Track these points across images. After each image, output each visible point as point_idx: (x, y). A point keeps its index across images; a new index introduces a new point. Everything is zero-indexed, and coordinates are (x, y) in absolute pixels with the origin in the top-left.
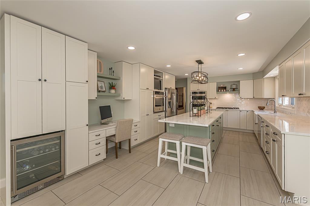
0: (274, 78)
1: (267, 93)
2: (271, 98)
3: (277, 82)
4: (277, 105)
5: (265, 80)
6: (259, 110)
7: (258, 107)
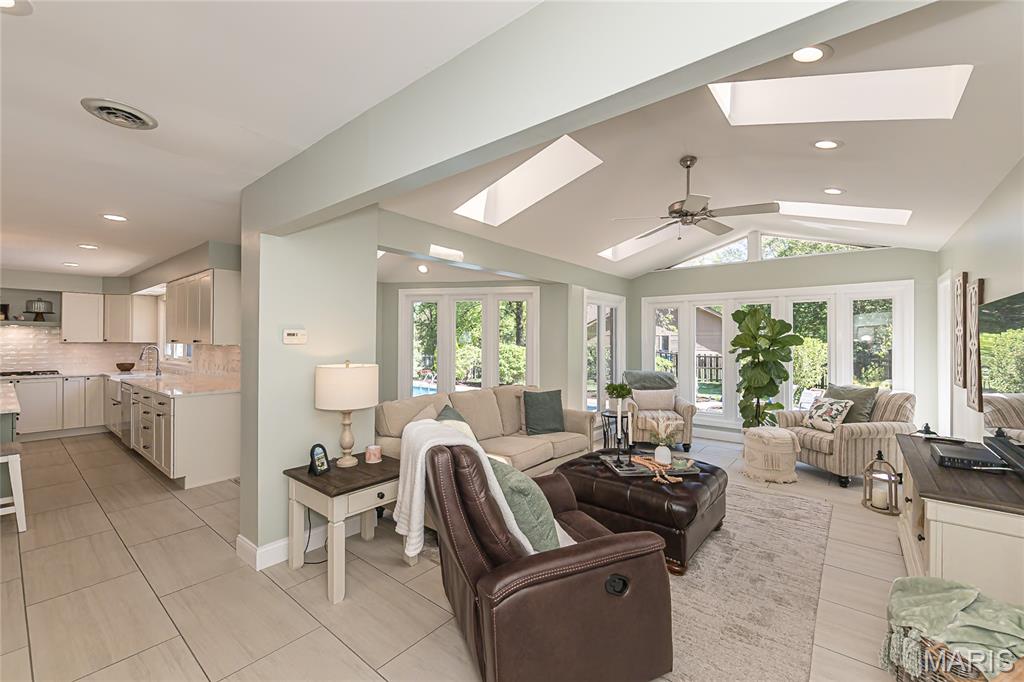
0: (157, 297)
1: (139, 332)
2: (150, 344)
3: (162, 307)
4: (161, 359)
5: (136, 300)
6: (119, 372)
7: (117, 365)
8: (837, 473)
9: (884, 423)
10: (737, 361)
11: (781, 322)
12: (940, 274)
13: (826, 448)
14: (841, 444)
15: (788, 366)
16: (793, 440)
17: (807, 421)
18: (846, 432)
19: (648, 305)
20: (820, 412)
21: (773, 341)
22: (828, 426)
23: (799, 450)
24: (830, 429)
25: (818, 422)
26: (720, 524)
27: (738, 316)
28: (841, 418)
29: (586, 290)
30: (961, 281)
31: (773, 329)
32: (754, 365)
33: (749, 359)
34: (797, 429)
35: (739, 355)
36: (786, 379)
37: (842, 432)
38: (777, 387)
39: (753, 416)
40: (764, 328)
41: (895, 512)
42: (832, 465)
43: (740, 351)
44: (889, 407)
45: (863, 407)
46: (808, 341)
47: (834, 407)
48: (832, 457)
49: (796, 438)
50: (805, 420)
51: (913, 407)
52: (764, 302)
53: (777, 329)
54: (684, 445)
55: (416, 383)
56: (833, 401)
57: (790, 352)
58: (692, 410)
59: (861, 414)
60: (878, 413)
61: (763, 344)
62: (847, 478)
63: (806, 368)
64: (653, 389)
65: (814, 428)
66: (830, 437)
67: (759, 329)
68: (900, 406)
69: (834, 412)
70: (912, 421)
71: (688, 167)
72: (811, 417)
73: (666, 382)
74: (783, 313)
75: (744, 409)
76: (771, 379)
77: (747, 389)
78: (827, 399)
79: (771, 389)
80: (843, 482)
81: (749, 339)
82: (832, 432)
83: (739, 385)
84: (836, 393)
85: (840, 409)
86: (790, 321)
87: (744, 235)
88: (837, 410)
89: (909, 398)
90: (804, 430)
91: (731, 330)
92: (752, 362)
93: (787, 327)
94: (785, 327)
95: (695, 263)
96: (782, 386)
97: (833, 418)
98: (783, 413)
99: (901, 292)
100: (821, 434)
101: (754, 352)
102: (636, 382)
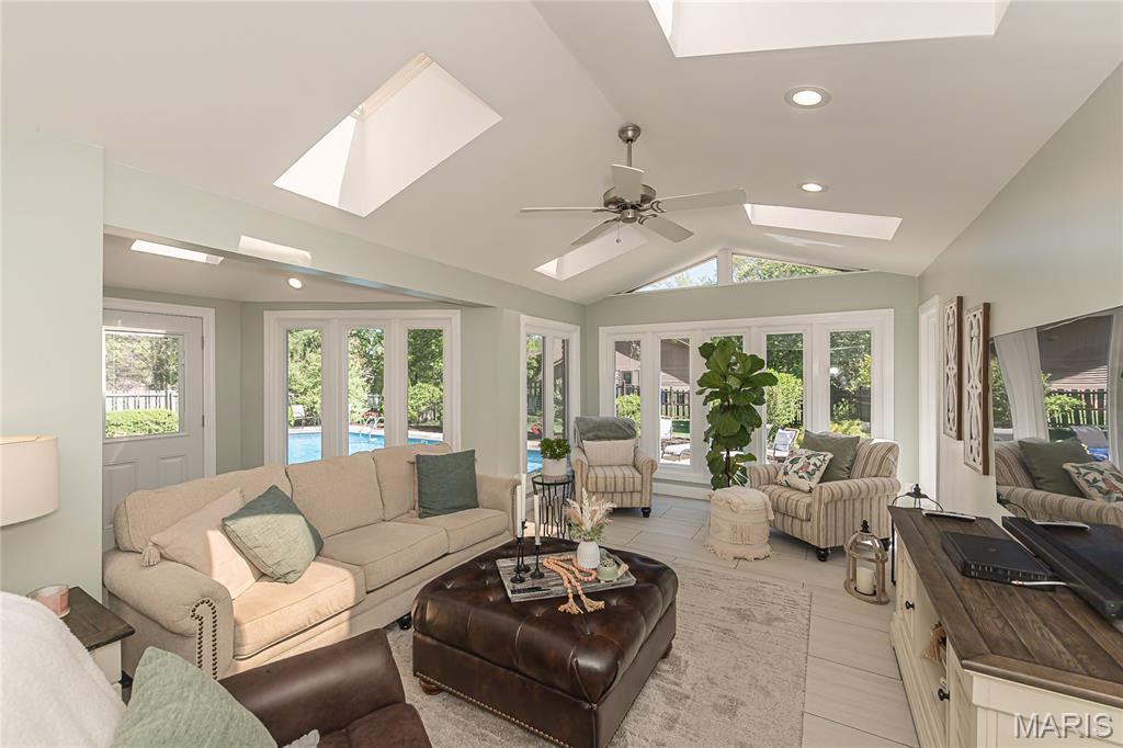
8: (816, 544)
9: (867, 480)
10: (705, 404)
11: (754, 357)
12: (921, 303)
13: (802, 514)
14: (820, 508)
15: (762, 410)
16: (766, 504)
17: (781, 478)
18: (825, 494)
19: (607, 337)
20: (796, 467)
21: (745, 380)
22: (805, 484)
23: (772, 517)
24: (807, 489)
25: (794, 479)
26: (670, 647)
27: (706, 350)
28: (818, 475)
29: (522, 316)
30: (955, 308)
31: (744, 366)
32: (723, 409)
33: (718, 402)
34: (771, 488)
35: (707, 397)
36: (759, 426)
37: (821, 494)
38: (749, 435)
39: (723, 473)
40: (735, 364)
41: (883, 600)
42: (810, 533)
43: (708, 391)
44: (871, 461)
45: (842, 460)
46: (782, 377)
47: (813, 460)
48: (809, 523)
49: (770, 504)
50: (779, 477)
51: (896, 459)
52: (734, 333)
53: (749, 366)
54: (643, 509)
55: (353, 429)
56: (810, 452)
57: (763, 393)
58: (653, 465)
59: (841, 469)
60: (858, 468)
61: (733, 383)
62: (827, 549)
63: (780, 406)
64: (609, 439)
65: (789, 486)
66: (807, 499)
67: (729, 365)
68: (883, 458)
69: (812, 467)
70: (895, 475)
71: (629, 140)
72: (786, 473)
73: (622, 430)
74: (756, 347)
75: (713, 462)
76: (742, 427)
77: (716, 437)
78: (803, 451)
79: (742, 439)
80: (822, 555)
81: (717, 376)
82: (810, 491)
83: (707, 433)
84: (811, 443)
85: (818, 464)
86: (763, 356)
87: (713, 254)
88: (815, 465)
89: (892, 448)
90: (778, 490)
91: (697, 366)
92: (721, 406)
93: (759, 363)
94: (758, 363)
95: (662, 285)
96: (755, 434)
97: (811, 474)
98: (755, 469)
99: (879, 323)
100: (796, 496)
101: (723, 394)
102: (589, 432)
